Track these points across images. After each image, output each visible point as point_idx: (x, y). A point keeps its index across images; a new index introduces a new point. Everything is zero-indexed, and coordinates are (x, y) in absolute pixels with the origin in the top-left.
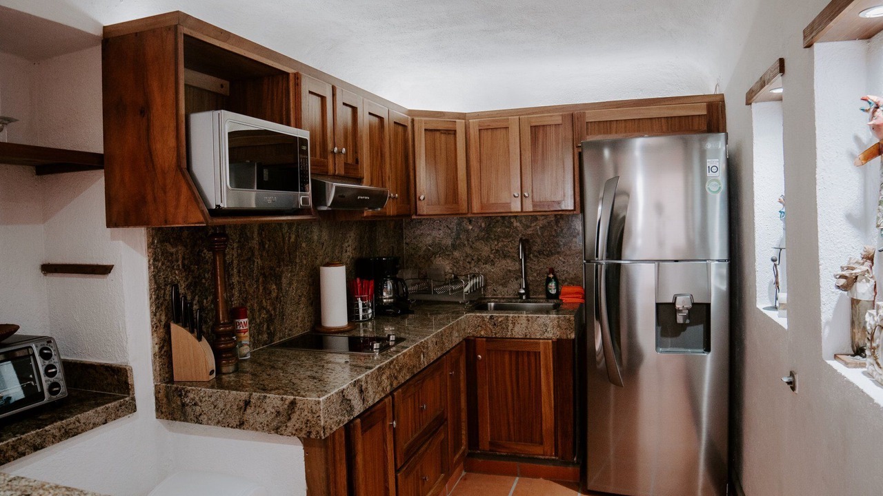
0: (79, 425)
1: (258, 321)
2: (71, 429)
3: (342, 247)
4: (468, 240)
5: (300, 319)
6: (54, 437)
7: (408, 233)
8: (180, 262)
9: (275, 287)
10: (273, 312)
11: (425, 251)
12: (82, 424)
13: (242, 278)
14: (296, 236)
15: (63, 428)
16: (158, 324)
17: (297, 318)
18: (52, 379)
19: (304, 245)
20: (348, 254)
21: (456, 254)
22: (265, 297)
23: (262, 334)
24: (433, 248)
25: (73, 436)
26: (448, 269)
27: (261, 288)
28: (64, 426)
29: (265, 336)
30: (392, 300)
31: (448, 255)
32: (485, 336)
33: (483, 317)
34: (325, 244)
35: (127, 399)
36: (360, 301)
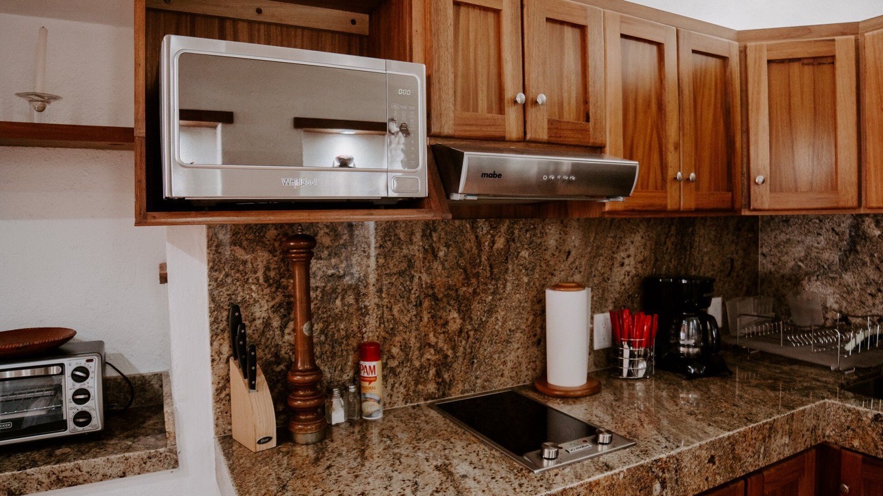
0: (79, 473)
1: (417, 364)
2: (66, 477)
3: (612, 259)
4: (872, 255)
5: (510, 364)
6: (40, 483)
7: (765, 238)
8: (260, 274)
9: (456, 315)
10: (450, 353)
11: (792, 269)
12: (84, 473)
13: (386, 300)
14: (507, 241)
15: (54, 474)
16: (216, 357)
17: (505, 363)
18: (81, 408)
19: (524, 254)
20: (627, 268)
21: (848, 278)
22: (435, 331)
23: (425, 382)
24: (806, 265)
25: (70, 486)
26: (831, 302)
27: (426, 318)
28: (56, 472)
29: (432, 387)
30: (696, 350)
31: (833, 279)
32: (861, 450)
33: (858, 412)
34: (573, 253)
35: (161, 450)
36: (626, 346)
